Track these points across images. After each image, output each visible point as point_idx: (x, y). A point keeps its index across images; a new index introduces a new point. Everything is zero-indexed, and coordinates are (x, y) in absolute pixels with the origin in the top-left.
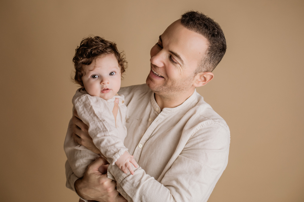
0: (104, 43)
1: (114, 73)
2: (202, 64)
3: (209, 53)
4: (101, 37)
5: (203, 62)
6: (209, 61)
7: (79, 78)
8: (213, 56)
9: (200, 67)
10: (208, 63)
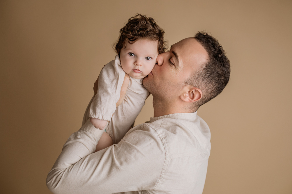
0: (154, 28)
1: (150, 58)
2: (195, 77)
3: (205, 69)
4: (154, 20)
5: (197, 75)
6: (202, 78)
7: (119, 48)
8: (208, 75)
9: (193, 78)
10: (201, 78)
